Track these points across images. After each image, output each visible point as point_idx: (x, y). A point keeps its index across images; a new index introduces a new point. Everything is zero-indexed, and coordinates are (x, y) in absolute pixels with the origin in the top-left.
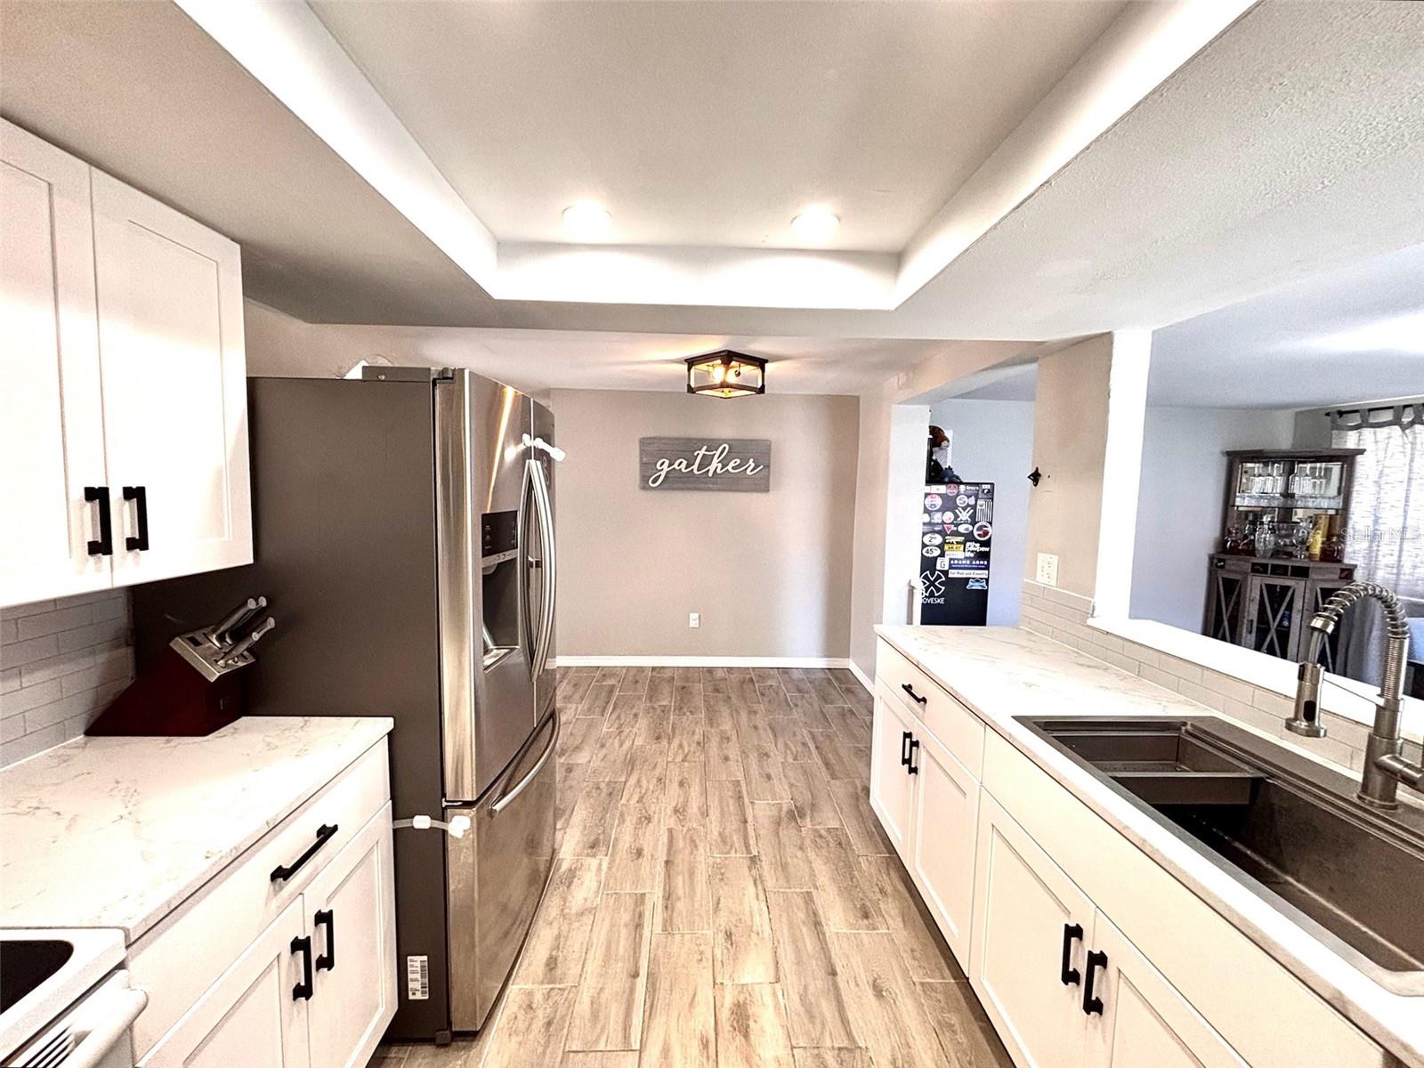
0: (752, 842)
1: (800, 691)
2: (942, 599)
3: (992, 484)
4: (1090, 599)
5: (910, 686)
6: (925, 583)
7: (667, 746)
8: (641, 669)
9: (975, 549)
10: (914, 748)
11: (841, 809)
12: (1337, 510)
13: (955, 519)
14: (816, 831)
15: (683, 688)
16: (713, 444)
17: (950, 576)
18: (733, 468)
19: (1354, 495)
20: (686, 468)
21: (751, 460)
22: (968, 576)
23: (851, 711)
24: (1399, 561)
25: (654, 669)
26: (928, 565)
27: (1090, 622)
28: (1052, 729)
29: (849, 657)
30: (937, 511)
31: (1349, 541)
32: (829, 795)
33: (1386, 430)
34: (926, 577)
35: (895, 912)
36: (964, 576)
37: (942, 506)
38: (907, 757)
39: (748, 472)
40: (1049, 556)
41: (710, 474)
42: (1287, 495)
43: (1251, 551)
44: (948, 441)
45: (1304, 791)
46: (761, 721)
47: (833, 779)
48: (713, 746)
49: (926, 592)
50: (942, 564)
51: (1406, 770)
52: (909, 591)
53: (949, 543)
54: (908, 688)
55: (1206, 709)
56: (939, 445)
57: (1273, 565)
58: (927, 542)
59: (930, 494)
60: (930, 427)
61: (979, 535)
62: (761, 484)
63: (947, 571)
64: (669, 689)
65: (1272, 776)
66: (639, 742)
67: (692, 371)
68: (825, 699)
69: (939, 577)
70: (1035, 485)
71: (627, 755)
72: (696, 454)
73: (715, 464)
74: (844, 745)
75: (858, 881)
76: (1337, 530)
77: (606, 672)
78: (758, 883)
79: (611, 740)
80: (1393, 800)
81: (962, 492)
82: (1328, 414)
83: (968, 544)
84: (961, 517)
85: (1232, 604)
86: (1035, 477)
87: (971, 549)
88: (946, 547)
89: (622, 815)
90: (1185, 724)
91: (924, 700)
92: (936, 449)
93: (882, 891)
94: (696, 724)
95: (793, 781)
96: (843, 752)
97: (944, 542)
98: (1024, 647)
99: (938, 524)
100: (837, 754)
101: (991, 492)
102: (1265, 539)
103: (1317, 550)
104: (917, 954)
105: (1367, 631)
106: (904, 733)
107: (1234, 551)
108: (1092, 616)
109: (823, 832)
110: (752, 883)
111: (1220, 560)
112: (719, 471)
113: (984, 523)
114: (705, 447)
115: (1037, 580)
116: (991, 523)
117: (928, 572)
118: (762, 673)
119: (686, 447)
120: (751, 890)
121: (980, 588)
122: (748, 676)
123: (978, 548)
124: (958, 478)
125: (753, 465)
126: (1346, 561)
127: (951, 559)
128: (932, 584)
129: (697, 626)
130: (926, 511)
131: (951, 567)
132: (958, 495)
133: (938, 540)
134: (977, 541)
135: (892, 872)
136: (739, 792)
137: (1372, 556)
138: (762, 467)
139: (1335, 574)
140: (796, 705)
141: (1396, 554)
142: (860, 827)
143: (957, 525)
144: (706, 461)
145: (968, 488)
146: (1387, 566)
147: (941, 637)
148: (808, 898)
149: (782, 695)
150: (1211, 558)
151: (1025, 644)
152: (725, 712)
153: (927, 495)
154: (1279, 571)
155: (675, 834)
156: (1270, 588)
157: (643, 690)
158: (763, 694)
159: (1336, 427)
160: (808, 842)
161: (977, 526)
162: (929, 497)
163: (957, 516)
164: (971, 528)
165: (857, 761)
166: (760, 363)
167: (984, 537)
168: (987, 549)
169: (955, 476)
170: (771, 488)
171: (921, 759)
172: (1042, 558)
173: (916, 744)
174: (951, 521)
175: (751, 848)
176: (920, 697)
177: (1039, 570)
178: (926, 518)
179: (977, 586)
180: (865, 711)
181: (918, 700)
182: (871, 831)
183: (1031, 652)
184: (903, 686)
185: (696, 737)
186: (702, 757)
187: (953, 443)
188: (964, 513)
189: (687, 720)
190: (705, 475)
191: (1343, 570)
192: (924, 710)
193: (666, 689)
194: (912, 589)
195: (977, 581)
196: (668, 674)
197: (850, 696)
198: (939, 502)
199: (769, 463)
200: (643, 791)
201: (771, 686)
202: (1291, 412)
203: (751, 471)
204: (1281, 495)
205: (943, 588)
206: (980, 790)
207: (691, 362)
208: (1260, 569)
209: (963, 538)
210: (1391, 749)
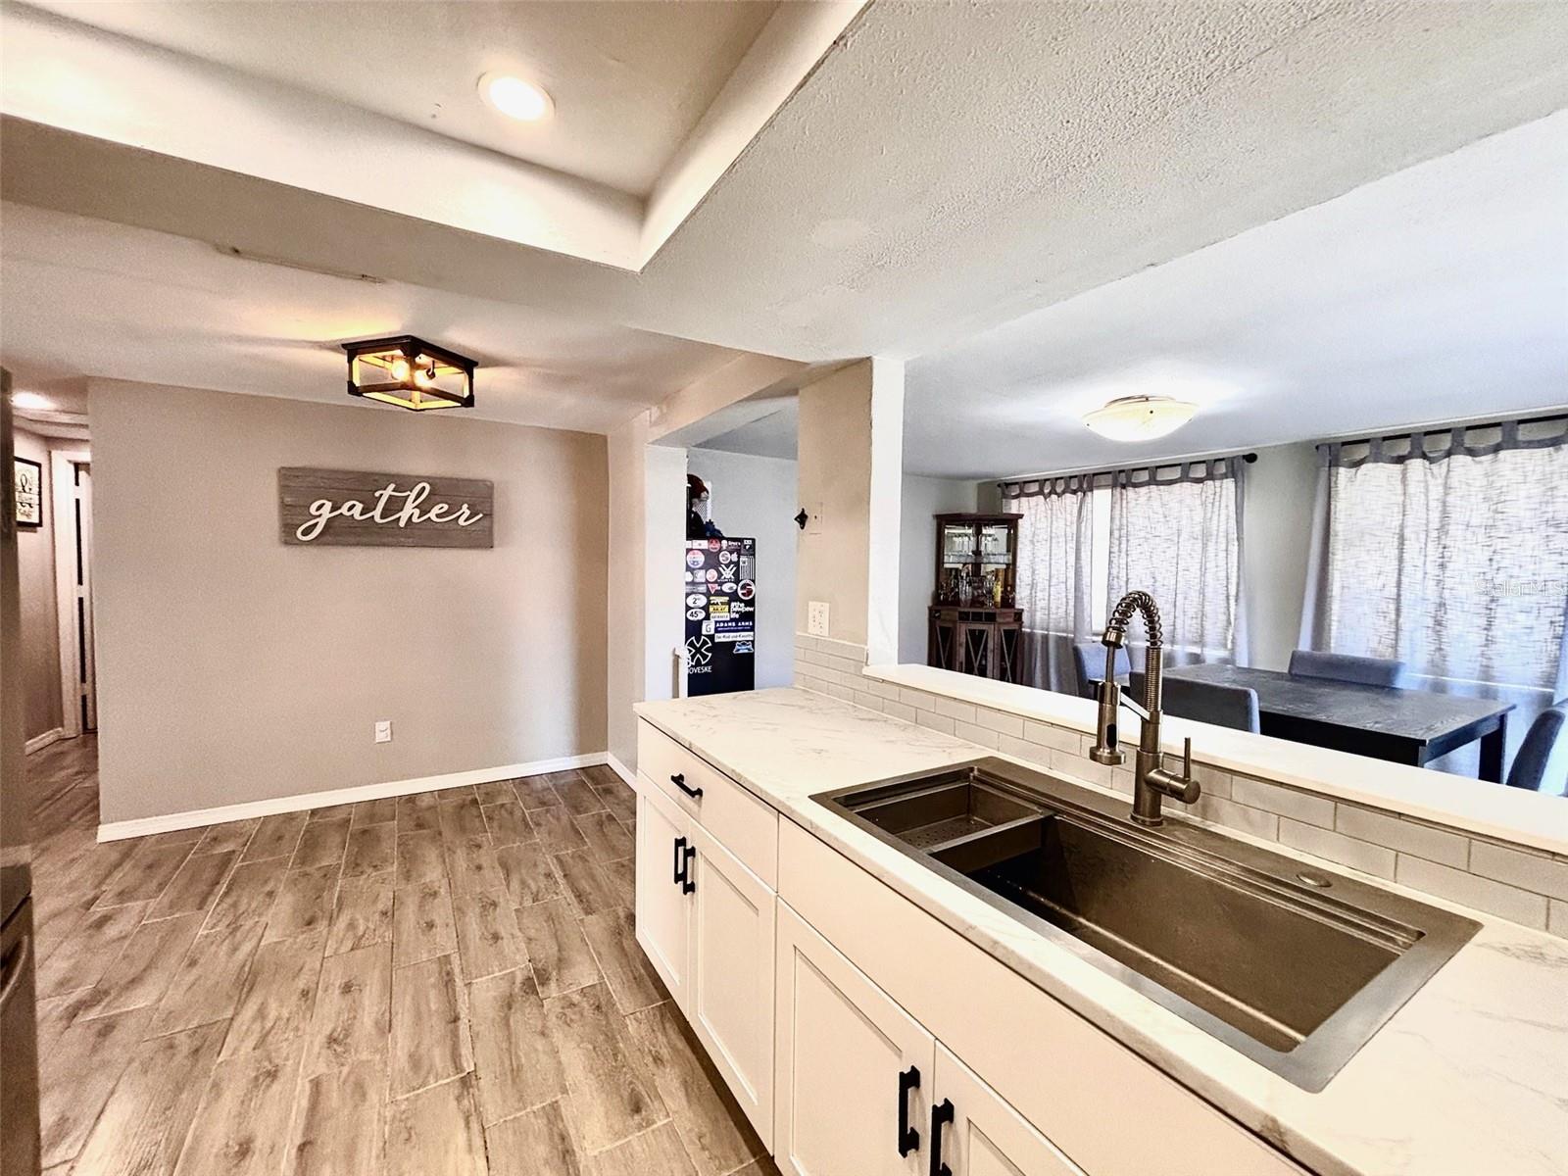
0: (465, 1050)
1: (543, 803)
2: (709, 668)
3: (753, 540)
4: (862, 646)
5: (681, 777)
6: (690, 651)
7: (325, 932)
8: (290, 817)
9: (740, 609)
10: (689, 859)
11: (599, 954)
12: (1007, 564)
13: (719, 578)
14: (565, 997)
15: (364, 832)
16: (404, 483)
17: (717, 640)
18: (438, 516)
19: (1019, 551)
20: (361, 514)
21: (465, 506)
22: (735, 639)
23: (610, 818)
24: (1049, 604)
25: (314, 812)
26: (693, 629)
27: (866, 671)
28: (853, 803)
29: (606, 749)
30: (700, 569)
31: (1018, 589)
32: (583, 940)
33: (1035, 498)
34: (691, 644)
35: (675, 1084)
36: (730, 640)
37: (705, 562)
38: (680, 871)
39: (461, 522)
40: (820, 604)
41: (402, 524)
42: (977, 553)
43: (956, 602)
44: (708, 492)
45: (1089, 822)
46: (486, 858)
47: (588, 913)
48: (409, 915)
49: (692, 661)
50: (708, 628)
51: (1173, 783)
52: (674, 661)
53: (714, 604)
54: (678, 780)
55: (983, 750)
56: (699, 497)
57: (973, 613)
58: (692, 605)
59: (692, 549)
60: (688, 475)
61: (743, 594)
62: (481, 538)
63: (714, 635)
64: (338, 839)
65: (1058, 812)
66: (271, 937)
67: (356, 362)
68: (577, 808)
69: (705, 643)
70: (802, 528)
71: (244, 966)
72: (377, 494)
73: (409, 510)
74: (602, 865)
75: (624, 1056)
76: (1010, 582)
77: (216, 834)
78: (473, 1119)
79: (213, 948)
80: (1159, 816)
81: (724, 548)
82: (999, 486)
83: (733, 604)
84: (725, 575)
85: (947, 649)
86: (802, 519)
87: (735, 610)
88: (711, 609)
89: (216, 1085)
90: (972, 770)
91: (699, 792)
92: (696, 500)
93: (658, 1060)
94: (382, 883)
95: (532, 933)
96: (600, 872)
97: (709, 603)
98: (802, 707)
99: (702, 583)
100: (593, 877)
101: (753, 547)
102: (966, 591)
103: (998, 599)
104: (706, 1141)
105: (1033, 665)
106: (676, 840)
107: (945, 603)
108: (867, 665)
109: (576, 998)
110: (462, 1124)
111: (937, 611)
112: (415, 520)
113: (748, 582)
114: (392, 486)
115: (809, 631)
116: (754, 581)
117: (693, 638)
118: (491, 790)
119: (364, 485)
120: (461, 1138)
121: (746, 651)
122: (470, 797)
123: (743, 608)
124: (719, 532)
125: (468, 513)
126: (1017, 606)
127: (716, 622)
128: (698, 650)
129: (389, 739)
130: (688, 568)
131: (717, 631)
132: (720, 550)
133: (703, 601)
134: (741, 601)
135: (668, 1025)
136: (448, 974)
137: (1032, 602)
138: (481, 515)
139: (1010, 617)
140: (538, 825)
141: (1047, 598)
142: (624, 973)
143: (721, 584)
144: (394, 506)
145: (730, 543)
146: (1042, 608)
147: (714, 708)
148: (553, 1113)
149: (518, 814)
150: (930, 609)
151: (804, 703)
152: (431, 854)
153: (688, 551)
154: (977, 618)
155: (324, 1088)
156: (972, 632)
157: (291, 851)
158: (490, 818)
159: (1005, 496)
160: (553, 1020)
161: (740, 585)
162: (691, 552)
163: (720, 574)
164: (735, 586)
165: (618, 881)
166: (467, 365)
167: (748, 596)
168: (751, 609)
169: (716, 530)
170: (496, 543)
171: (700, 872)
172: (814, 606)
173: (691, 852)
174: (713, 580)
175: (463, 1059)
176: (694, 789)
177: (811, 621)
178: (689, 577)
179: (743, 650)
180: (627, 813)
181: (692, 794)
182: (640, 975)
183: (811, 711)
184: (673, 778)
185: (380, 906)
186: (388, 935)
187: (713, 493)
188: (728, 571)
189: (366, 881)
190: (394, 525)
191: (1016, 614)
192: (700, 806)
193: (335, 839)
194: (677, 658)
195: (744, 644)
196: (339, 816)
197: (609, 797)
198: (701, 558)
199: (491, 510)
200: (269, 1025)
201: (503, 805)
202: (976, 482)
203: (465, 521)
204: (973, 552)
205: (710, 655)
206: (776, 902)
207: (354, 349)
208: (964, 617)
209: (727, 598)
210: (1156, 765)
